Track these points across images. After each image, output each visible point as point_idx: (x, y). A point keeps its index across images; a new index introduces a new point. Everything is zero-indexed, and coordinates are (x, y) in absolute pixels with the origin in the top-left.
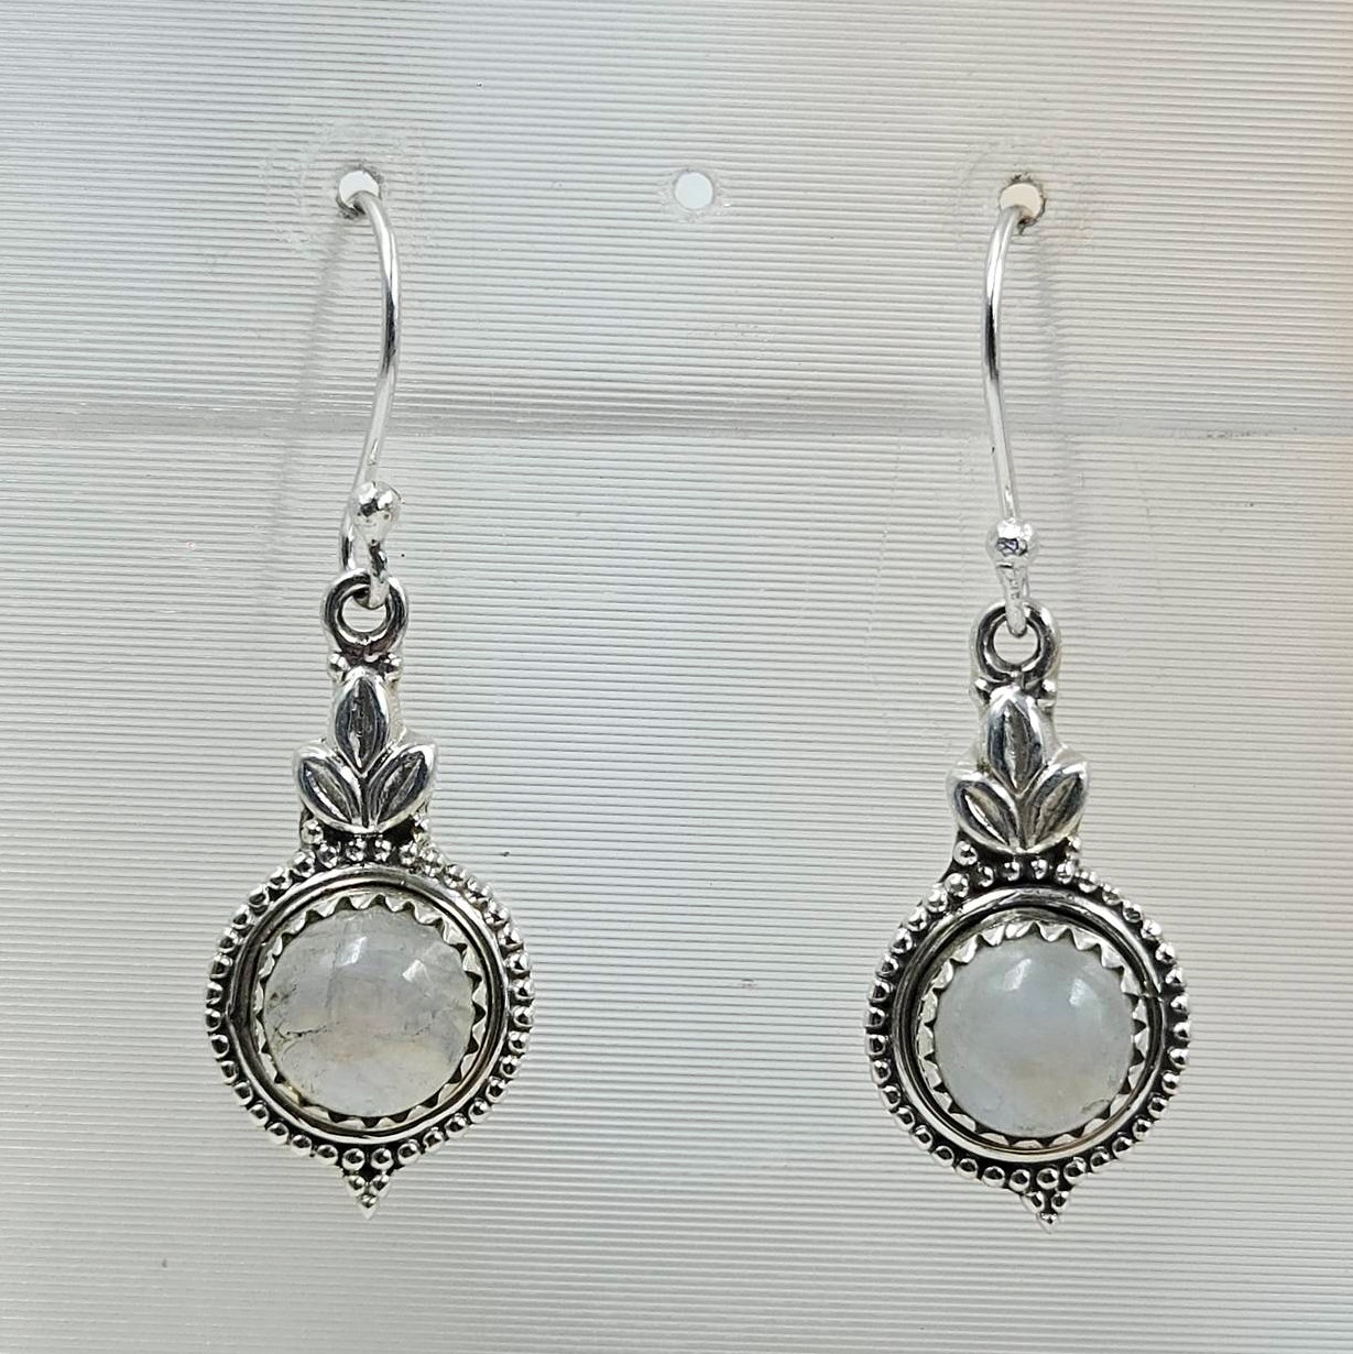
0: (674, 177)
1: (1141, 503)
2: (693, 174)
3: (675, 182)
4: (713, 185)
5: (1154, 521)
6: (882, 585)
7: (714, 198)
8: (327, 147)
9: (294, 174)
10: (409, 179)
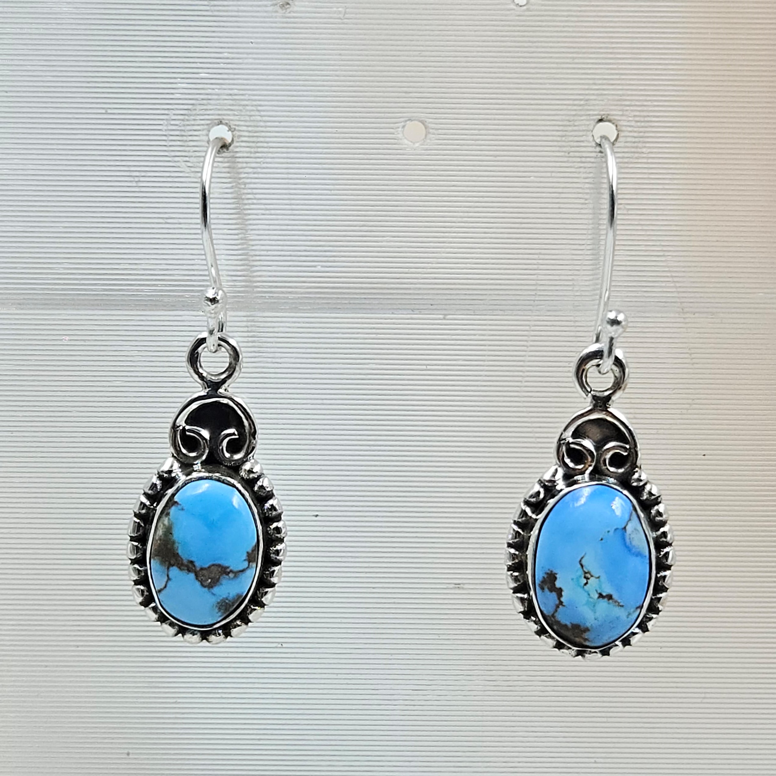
1: (679, 305)
2: (414, 122)
6: (529, 356)
8: (201, 112)
9: (183, 128)
10: (250, 129)
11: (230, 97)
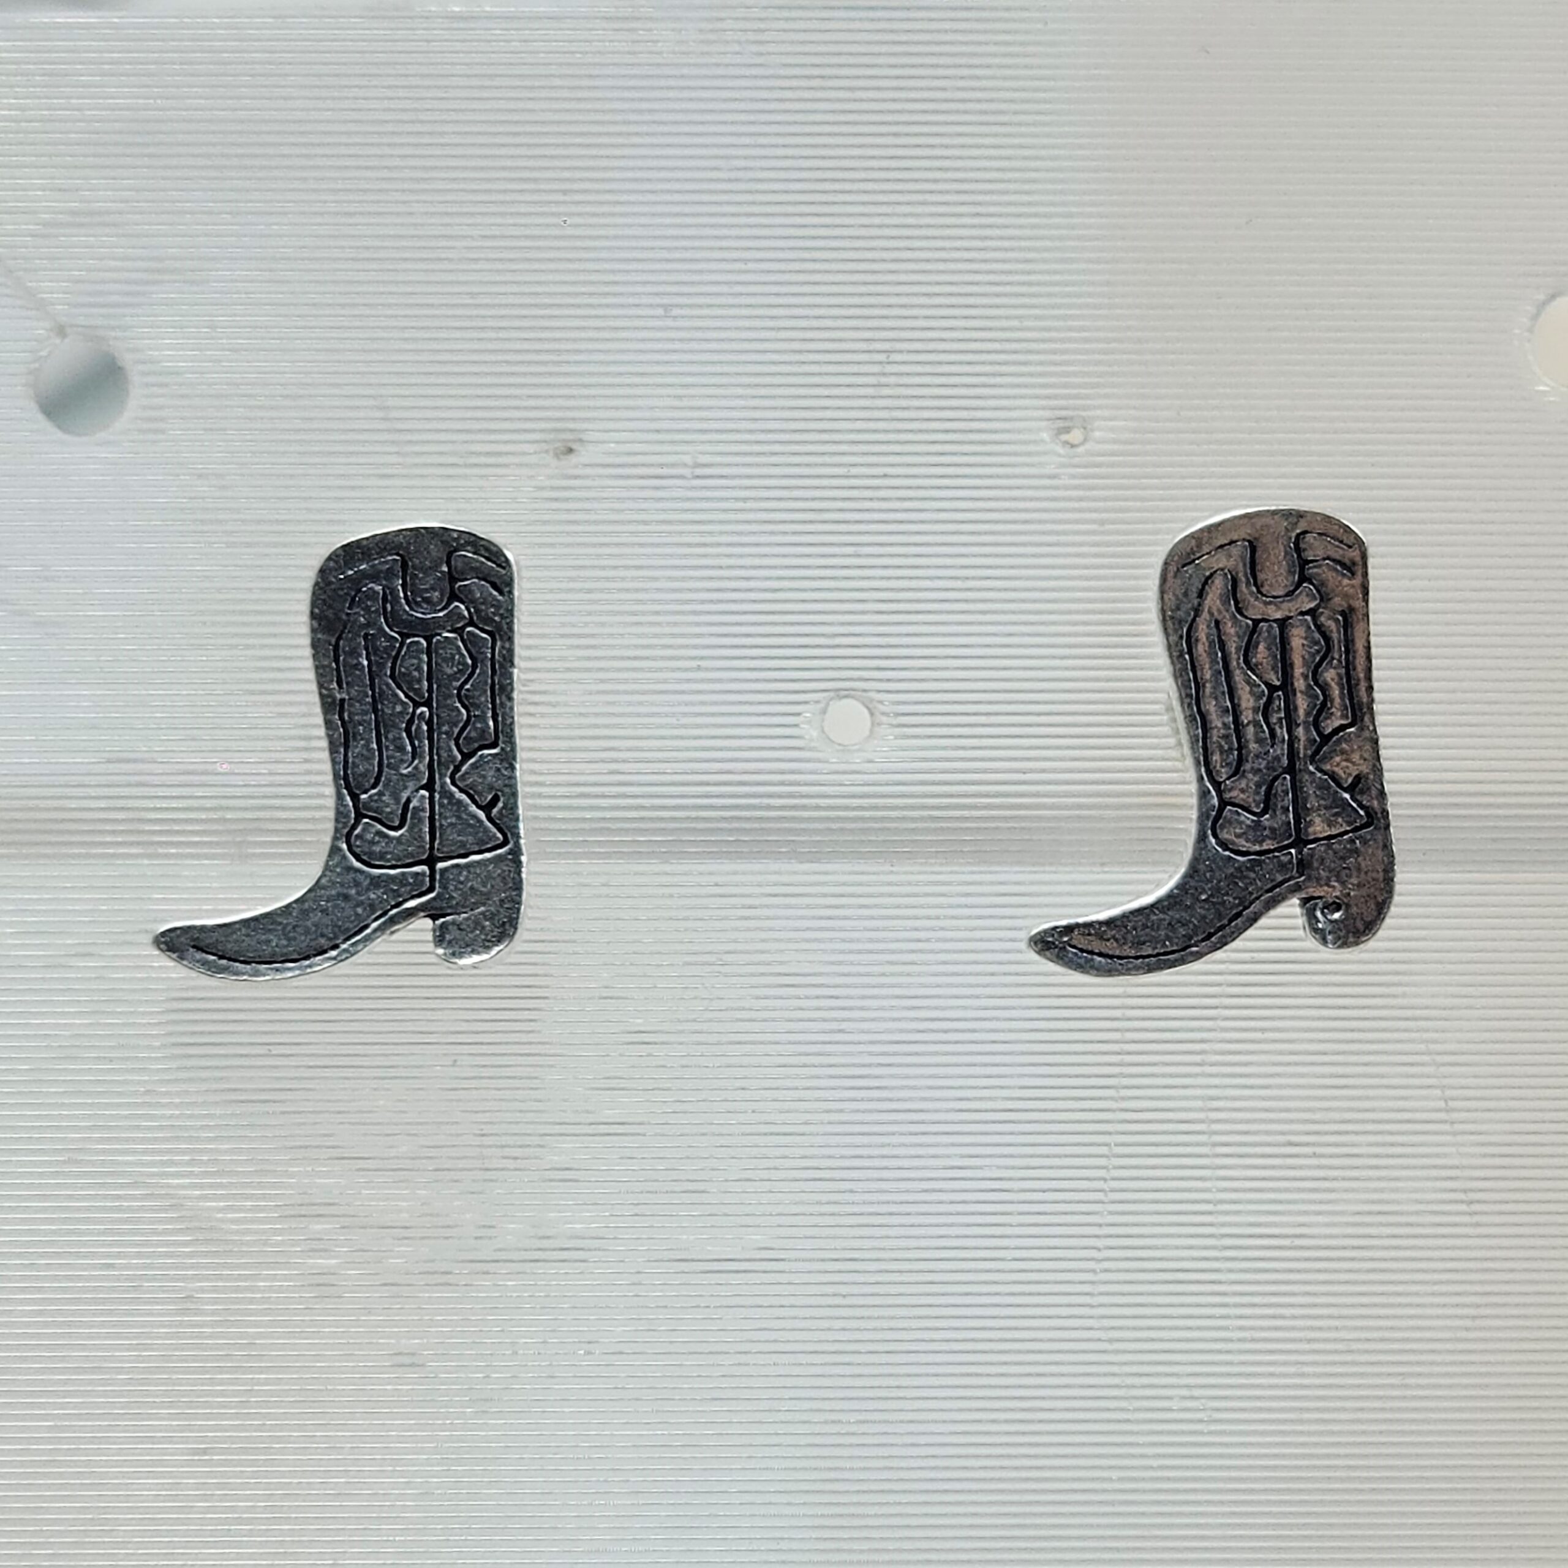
0: (822, 705)
1: (1438, 1092)
2: (845, 701)
3: (824, 712)
4: (872, 714)
5: (1455, 1116)
6: (1111, 1213)
7: (871, 731)
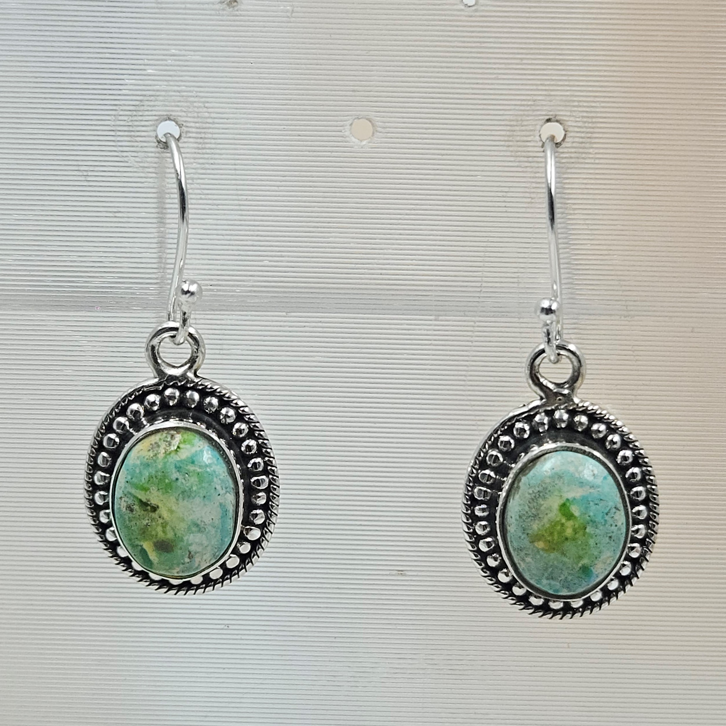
8: (150, 108)
9: (130, 124)
10: (197, 125)
11: (178, 94)
